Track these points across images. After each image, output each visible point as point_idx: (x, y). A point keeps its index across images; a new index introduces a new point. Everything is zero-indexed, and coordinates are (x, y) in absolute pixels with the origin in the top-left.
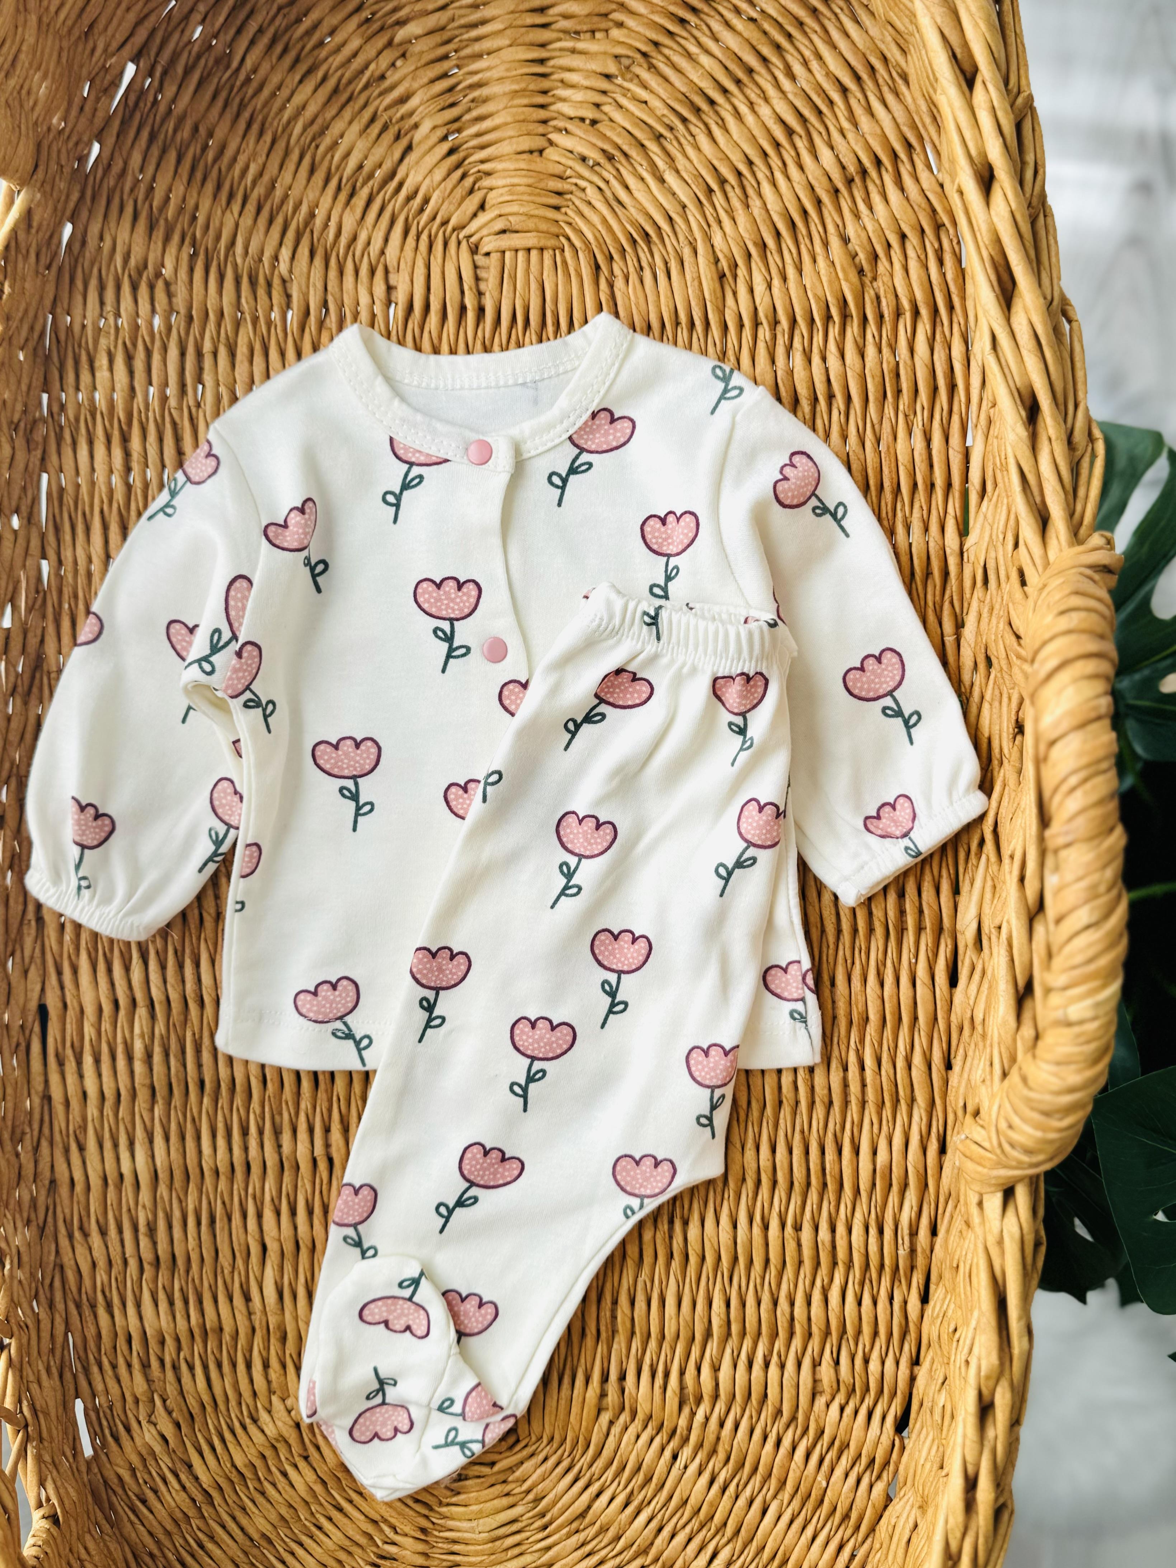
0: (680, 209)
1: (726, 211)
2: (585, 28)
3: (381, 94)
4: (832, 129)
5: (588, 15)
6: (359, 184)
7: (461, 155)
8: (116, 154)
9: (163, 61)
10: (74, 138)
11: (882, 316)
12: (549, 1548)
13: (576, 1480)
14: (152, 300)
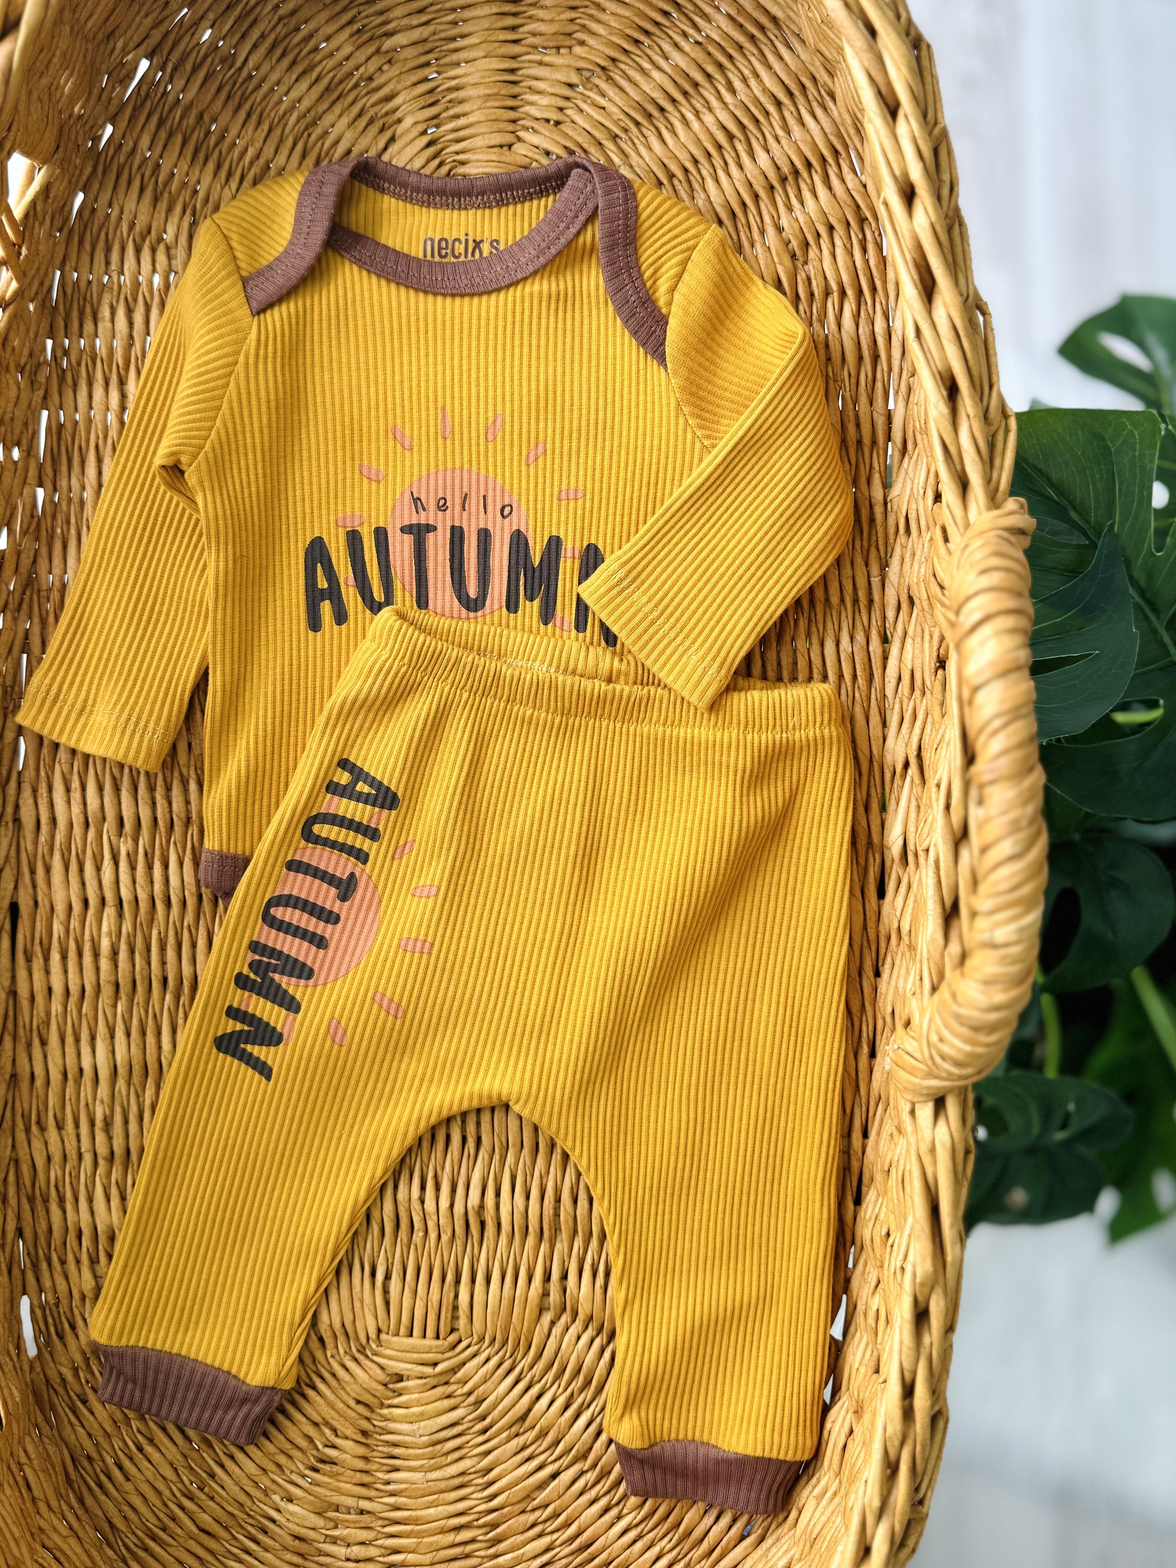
2: (551, 44)
3: (369, 92)
5: (555, 34)
7: (439, 146)
8: (127, 136)
9: (174, 58)
10: (91, 123)
11: (812, 295)
12: (488, 1453)
13: (517, 1382)
14: (154, 262)
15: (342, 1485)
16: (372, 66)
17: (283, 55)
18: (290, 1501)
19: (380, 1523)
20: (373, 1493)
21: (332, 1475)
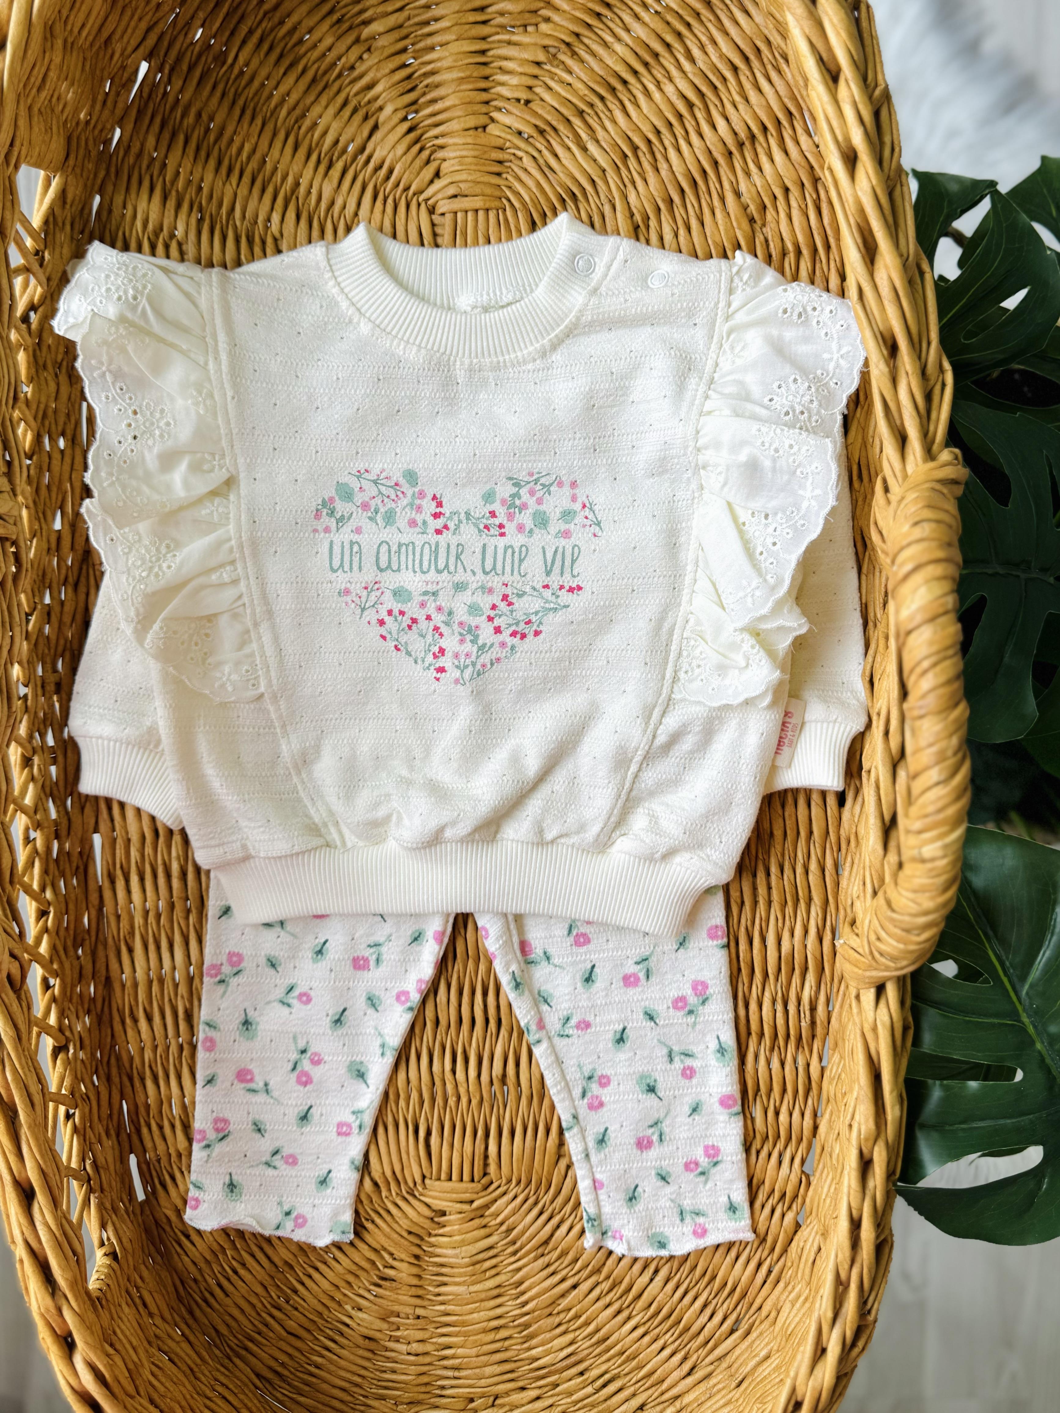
0: (601, 173)
1: (639, 173)
2: (518, 23)
3: (351, 83)
4: (725, 101)
5: (521, 12)
6: (334, 158)
7: (418, 132)
8: (135, 138)
9: (171, 60)
10: (99, 127)
11: (770, 256)
12: (520, 1269)
13: (541, 1213)
15: (400, 1297)
16: (353, 56)
17: (271, 48)
18: (360, 1309)
19: (434, 1325)
20: (425, 1303)
21: (391, 1290)
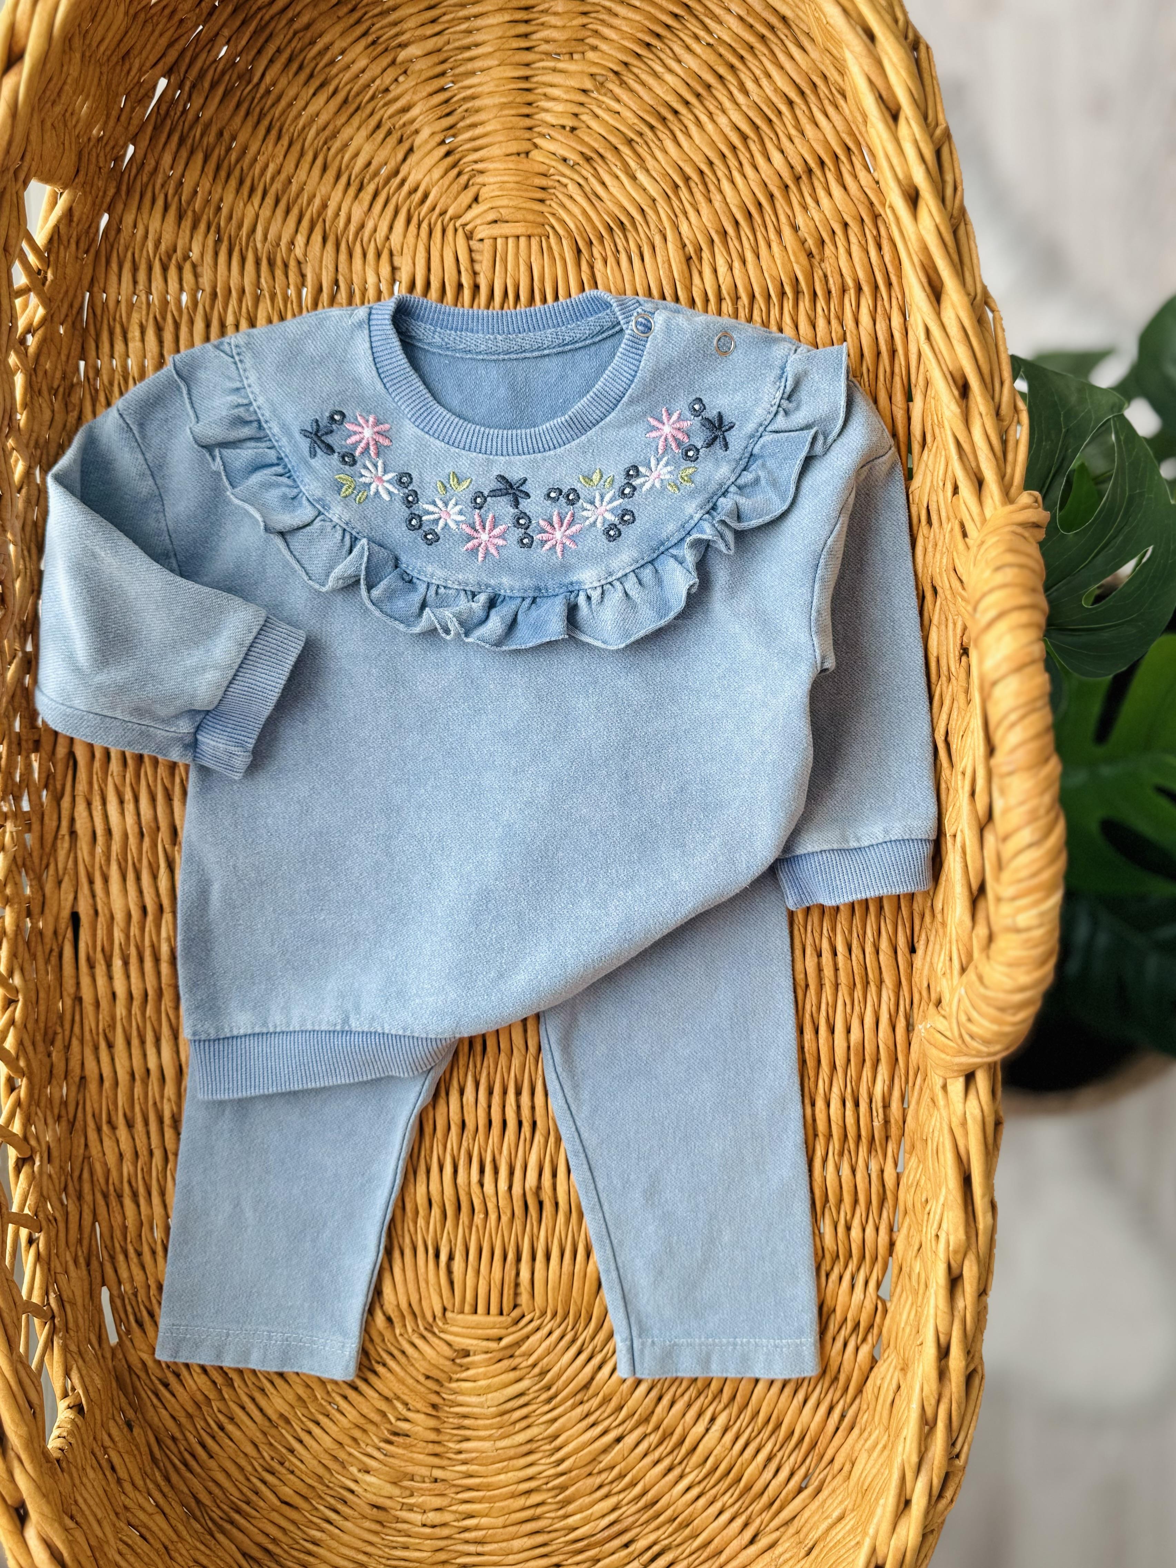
0: (650, 202)
1: (691, 203)
2: (564, 51)
3: (386, 104)
4: (780, 134)
5: (567, 40)
6: (366, 181)
7: (457, 156)
8: (149, 156)
9: (192, 76)
10: (111, 143)
11: (829, 292)
12: (555, 1420)
13: (579, 1353)
14: (181, 280)
15: (415, 1456)
16: (388, 78)
17: (301, 68)
18: (368, 1472)
19: (454, 1490)
20: (445, 1462)
21: (406, 1447)
